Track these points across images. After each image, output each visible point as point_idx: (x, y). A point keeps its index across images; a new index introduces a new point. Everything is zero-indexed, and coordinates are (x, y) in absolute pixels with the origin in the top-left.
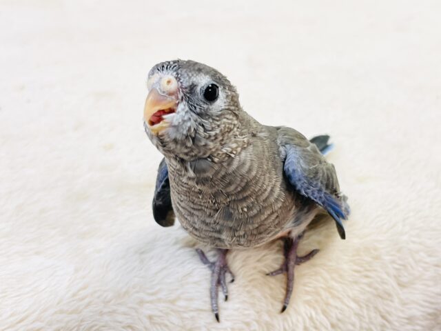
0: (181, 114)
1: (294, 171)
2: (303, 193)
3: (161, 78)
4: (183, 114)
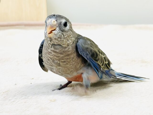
3: (51, 21)
4: (58, 31)
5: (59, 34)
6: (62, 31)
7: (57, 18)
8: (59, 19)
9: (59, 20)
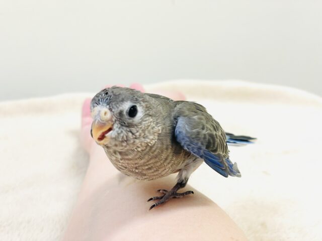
0: (116, 130)
1: (180, 132)
2: (186, 148)
3: (100, 111)
4: (117, 129)
5: (122, 135)
6: (127, 126)
7: (111, 105)
8: (117, 106)
9: (117, 109)
